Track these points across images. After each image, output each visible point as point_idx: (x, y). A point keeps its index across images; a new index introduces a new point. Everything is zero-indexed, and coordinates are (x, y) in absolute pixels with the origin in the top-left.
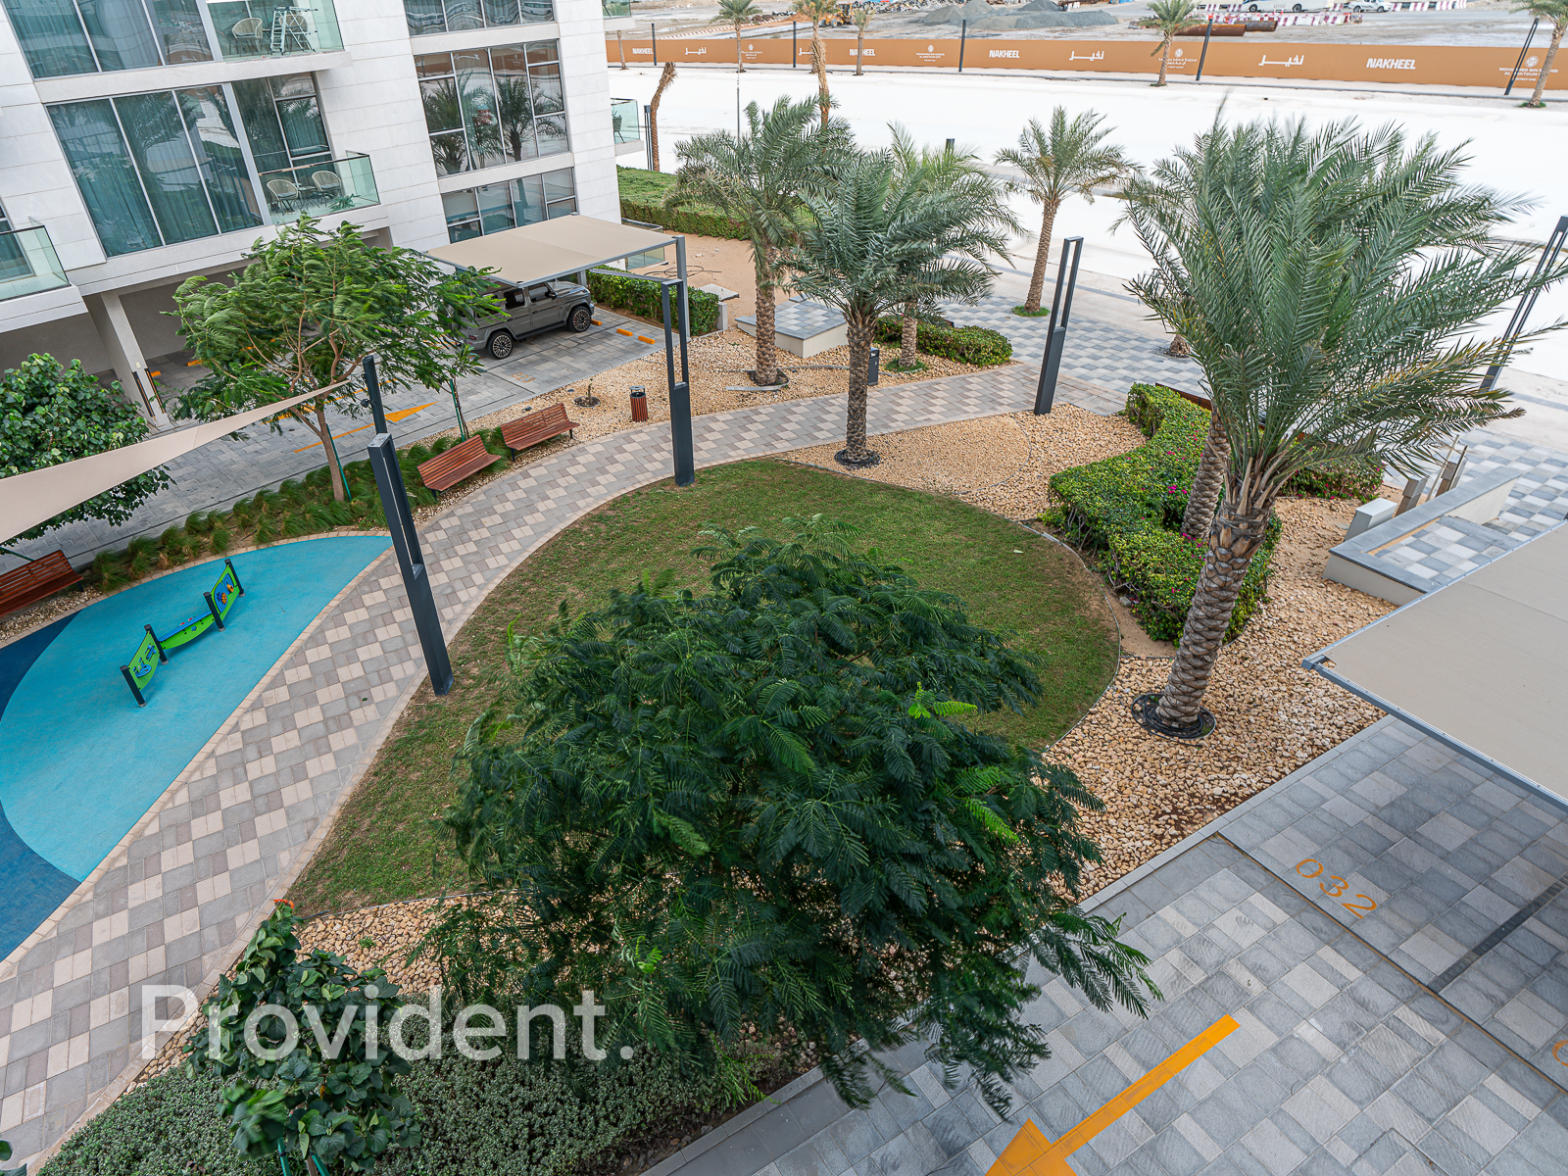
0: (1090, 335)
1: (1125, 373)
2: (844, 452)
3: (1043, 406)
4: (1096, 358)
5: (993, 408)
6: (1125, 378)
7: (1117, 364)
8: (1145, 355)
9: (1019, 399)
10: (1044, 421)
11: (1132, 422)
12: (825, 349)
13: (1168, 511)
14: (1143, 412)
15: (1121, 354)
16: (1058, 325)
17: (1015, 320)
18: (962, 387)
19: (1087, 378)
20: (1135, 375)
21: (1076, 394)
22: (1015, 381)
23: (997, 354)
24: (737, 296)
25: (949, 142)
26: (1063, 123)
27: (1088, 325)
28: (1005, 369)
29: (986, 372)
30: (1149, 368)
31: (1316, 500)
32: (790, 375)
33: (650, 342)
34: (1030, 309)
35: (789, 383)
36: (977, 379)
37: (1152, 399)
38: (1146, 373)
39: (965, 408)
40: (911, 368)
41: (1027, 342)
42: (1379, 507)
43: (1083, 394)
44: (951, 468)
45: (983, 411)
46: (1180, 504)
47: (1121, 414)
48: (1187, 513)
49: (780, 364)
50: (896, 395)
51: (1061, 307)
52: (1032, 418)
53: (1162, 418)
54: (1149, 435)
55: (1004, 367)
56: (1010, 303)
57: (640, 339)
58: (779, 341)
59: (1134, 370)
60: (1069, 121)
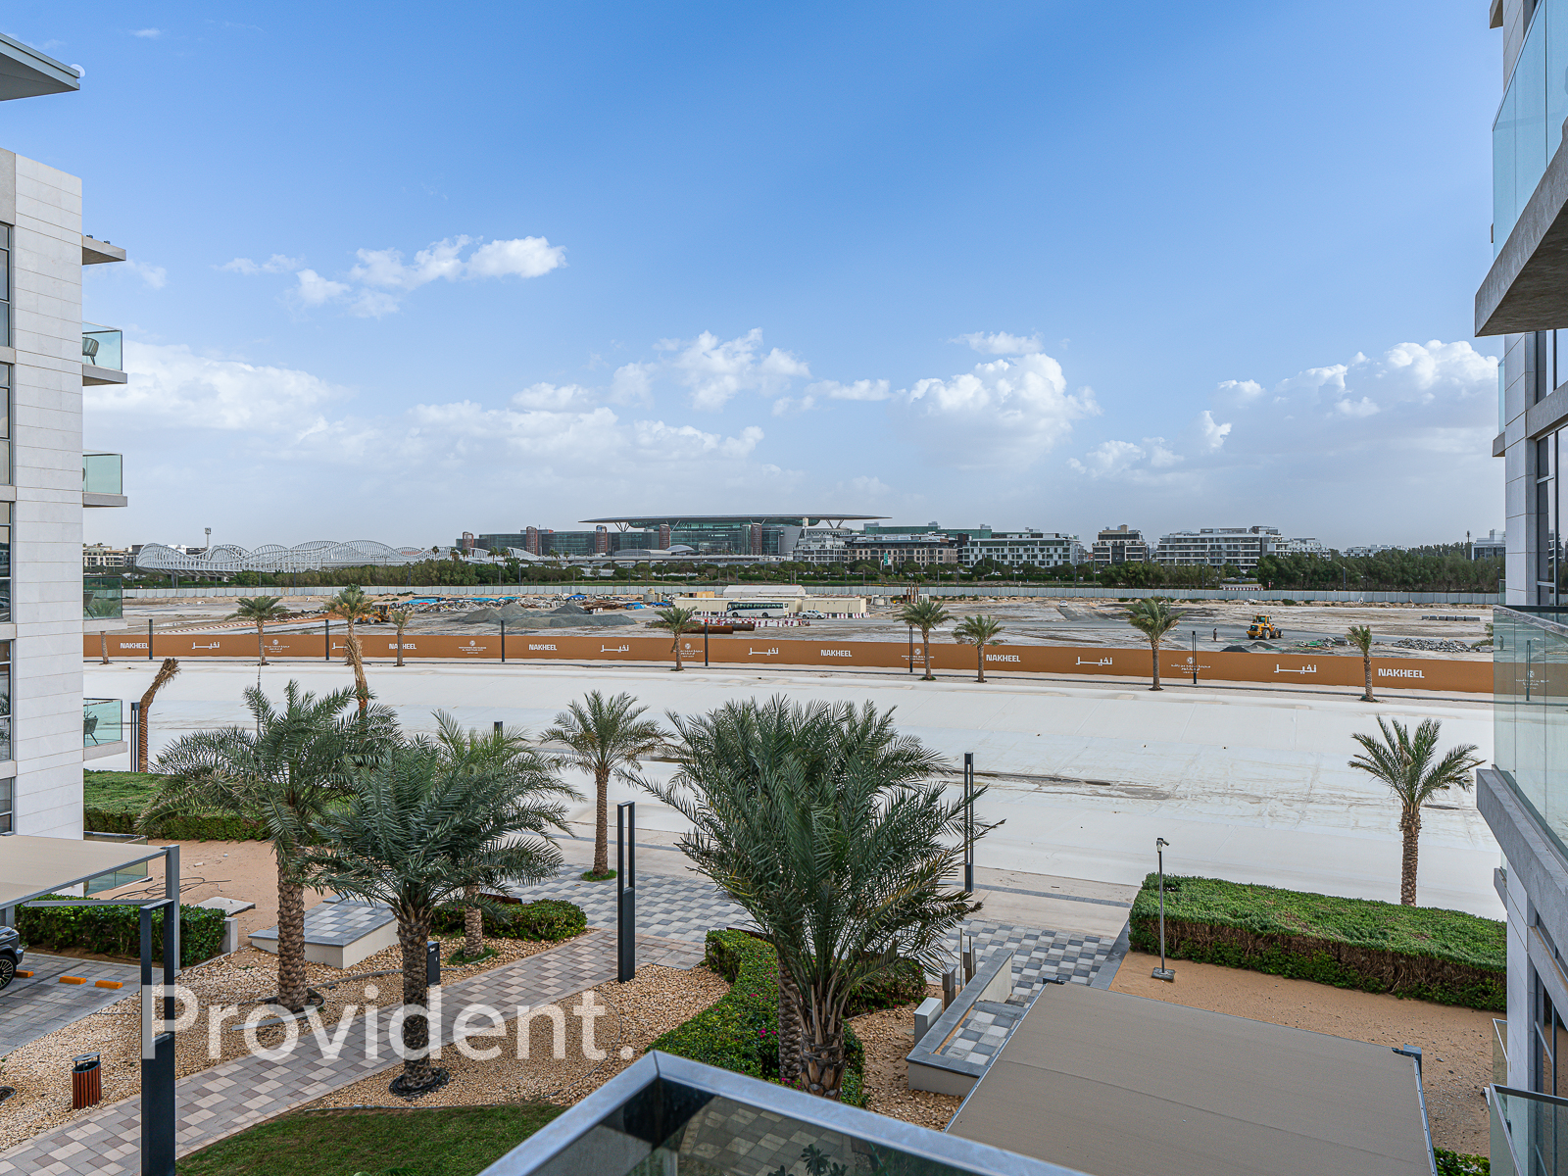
0: (660, 890)
1: (698, 922)
2: (402, 1078)
3: (626, 972)
4: (669, 912)
5: (575, 985)
6: (699, 928)
7: (689, 915)
8: (713, 901)
9: (601, 969)
10: (630, 987)
11: (714, 971)
12: (372, 952)
13: (764, 1058)
14: (721, 959)
15: (692, 905)
16: (626, 885)
17: (585, 887)
18: (539, 968)
19: (665, 934)
20: (707, 923)
21: (656, 952)
22: (592, 951)
23: (572, 925)
24: (253, 907)
25: (498, 725)
26: (600, 705)
27: (656, 881)
28: (582, 940)
29: (562, 946)
30: (718, 914)
31: (884, 1012)
32: (325, 993)
33: (115, 987)
34: (597, 874)
35: (325, 1004)
36: (553, 957)
37: (726, 944)
38: (717, 918)
39: (545, 991)
40: (479, 957)
41: (599, 906)
42: (930, 1007)
43: (664, 951)
44: (536, 1067)
45: (564, 991)
46: (773, 1047)
47: (702, 965)
48: (781, 1055)
49: (312, 982)
50: (464, 992)
51: (626, 867)
52: (618, 987)
53: (739, 961)
54: (731, 981)
55: (581, 937)
56: (578, 870)
57: (99, 985)
58: (309, 954)
59: (706, 917)
60: (605, 703)
